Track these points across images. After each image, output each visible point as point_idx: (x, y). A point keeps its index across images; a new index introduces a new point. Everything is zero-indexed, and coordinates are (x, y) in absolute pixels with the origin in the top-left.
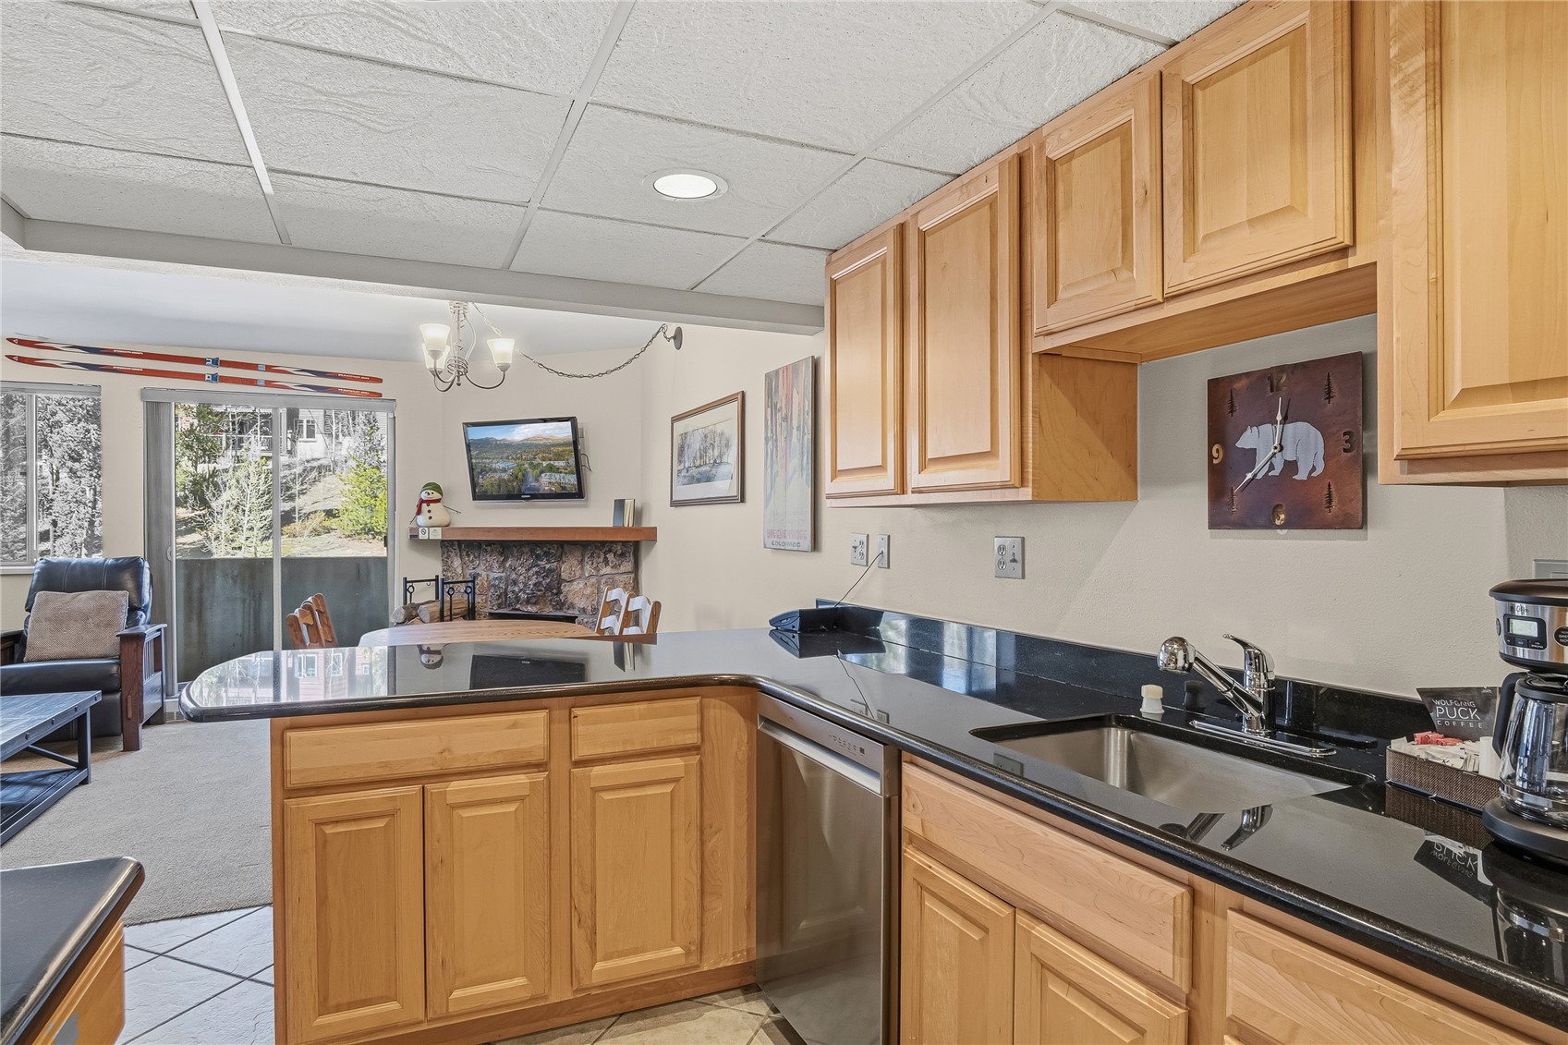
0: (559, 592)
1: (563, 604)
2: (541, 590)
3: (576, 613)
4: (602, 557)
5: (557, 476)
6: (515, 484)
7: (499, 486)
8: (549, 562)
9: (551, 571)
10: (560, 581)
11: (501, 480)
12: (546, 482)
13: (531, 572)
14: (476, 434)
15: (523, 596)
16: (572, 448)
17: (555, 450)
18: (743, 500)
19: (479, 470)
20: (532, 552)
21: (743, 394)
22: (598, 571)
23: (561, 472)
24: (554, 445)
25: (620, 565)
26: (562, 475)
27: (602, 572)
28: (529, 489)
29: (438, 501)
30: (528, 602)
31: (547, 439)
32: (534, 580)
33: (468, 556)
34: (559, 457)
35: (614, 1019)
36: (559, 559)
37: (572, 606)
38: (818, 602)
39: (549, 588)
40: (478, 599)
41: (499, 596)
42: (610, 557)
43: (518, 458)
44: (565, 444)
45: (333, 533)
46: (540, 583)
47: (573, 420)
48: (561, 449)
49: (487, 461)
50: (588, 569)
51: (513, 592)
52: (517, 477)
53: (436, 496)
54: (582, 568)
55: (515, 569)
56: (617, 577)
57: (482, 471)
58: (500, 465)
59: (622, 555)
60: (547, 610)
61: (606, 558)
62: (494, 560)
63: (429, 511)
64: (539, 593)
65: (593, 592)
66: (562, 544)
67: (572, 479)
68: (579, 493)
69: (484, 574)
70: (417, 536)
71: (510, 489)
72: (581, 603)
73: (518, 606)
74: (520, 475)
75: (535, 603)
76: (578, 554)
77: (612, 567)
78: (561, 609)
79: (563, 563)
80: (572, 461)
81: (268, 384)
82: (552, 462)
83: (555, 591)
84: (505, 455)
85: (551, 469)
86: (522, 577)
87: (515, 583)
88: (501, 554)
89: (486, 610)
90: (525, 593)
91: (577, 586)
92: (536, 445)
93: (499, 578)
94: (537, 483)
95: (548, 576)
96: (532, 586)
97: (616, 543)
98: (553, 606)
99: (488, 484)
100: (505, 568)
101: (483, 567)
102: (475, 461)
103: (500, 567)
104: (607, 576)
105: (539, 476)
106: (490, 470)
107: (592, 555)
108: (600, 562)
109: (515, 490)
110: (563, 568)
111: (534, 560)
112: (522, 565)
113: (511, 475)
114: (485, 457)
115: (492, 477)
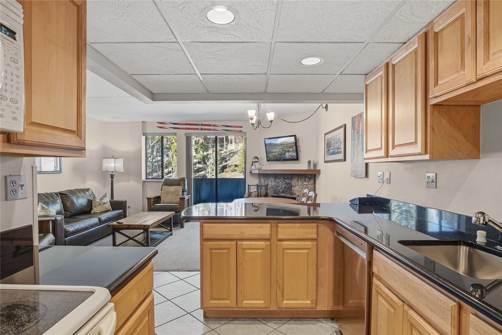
0: (291, 190)
3: (296, 196)
5: (290, 153)
6: (279, 156)
7: (274, 157)
8: (288, 180)
9: (289, 183)
10: (292, 186)
11: (275, 155)
12: (287, 155)
13: (283, 183)
14: (268, 142)
16: (294, 145)
18: (345, 160)
19: (269, 152)
20: (284, 177)
21: (345, 125)
24: (289, 144)
25: (309, 182)
26: (292, 153)
27: (304, 184)
28: (282, 157)
29: (257, 162)
30: (282, 192)
31: (287, 142)
32: (284, 186)
33: (266, 178)
34: (291, 147)
35: (290, 319)
36: (291, 179)
37: (295, 194)
38: (367, 195)
39: (288, 188)
40: (268, 191)
41: (274, 190)
42: (307, 179)
43: (279, 148)
44: (292, 143)
45: (236, 171)
46: (286, 187)
47: (295, 136)
48: (291, 145)
50: (300, 183)
51: (278, 189)
53: (257, 160)
54: (298, 182)
55: (279, 182)
56: (309, 185)
57: (270, 153)
58: (275, 151)
59: (310, 179)
60: (288, 195)
61: (305, 179)
62: (272, 179)
63: (255, 165)
64: (285, 190)
65: (301, 190)
66: (292, 175)
67: (295, 154)
68: (297, 159)
69: (270, 184)
70: (252, 172)
71: (277, 157)
72: (298, 194)
73: (279, 194)
74: (280, 153)
75: (284, 193)
76: (297, 178)
77: (307, 182)
78: (292, 195)
80: (295, 148)
81: (214, 130)
82: (289, 149)
84: (276, 148)
85: (288, 151)
86: (280, 185)
88: (275, 178)
89: (271, 194)
90: (281, 190)
91: (297, 188)
92: (284, 144)
93: (274, 185)
94: (285, 156)
95: (288, 185)
96: (283, 188)
97: (308, 174)
98: (290, 194)
99: (271, 157)
100: (276, 182)
101: (270, 182)
102: (267, 150)
103: (274, 182)
104: (306, 185)
105: (285, 153)
106: (272, 152)
107: (301, 178)
108: (304, 181)
109: (279, 158)
110: (292, 182)
111: (284, 180)
112: (281, 181)
113: (278, 153)
114: (270, 149)
115: (272, 154)
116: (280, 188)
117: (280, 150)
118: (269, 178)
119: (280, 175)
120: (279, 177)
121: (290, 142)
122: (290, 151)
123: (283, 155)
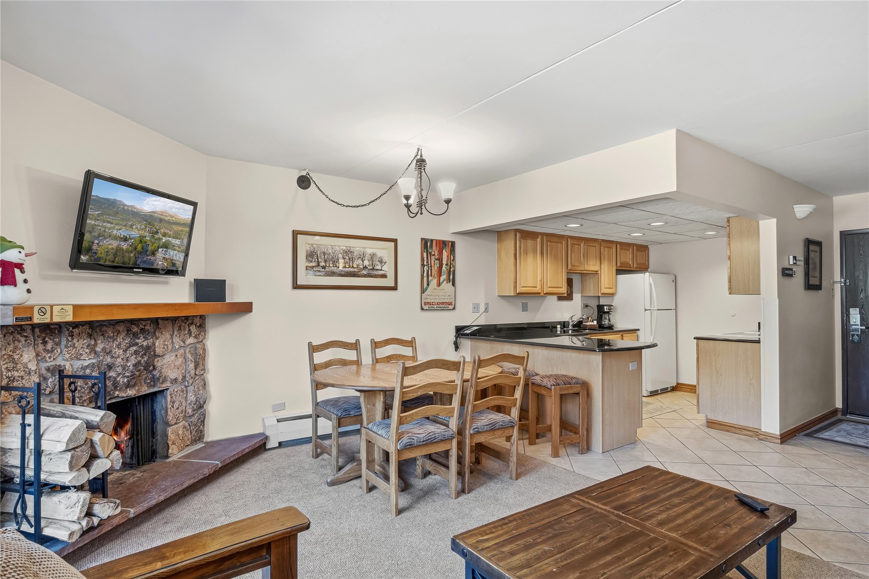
0: (154, 368)
1: (158, 379)
2: (139, 370)
3: (168, 384)
4: (187, 329)
5: (172, 252)
6: (132, 255)
7: (115, 255)
8: (146, 339)
9: (148, 348)
10: (155, 356)
11: (119, 250)
12: (161, 257)
13: (128, 353)
15: (121, 380)
16: (187, 229)
17: (176, 228)
19: (96, 234)
22: (184, 342)
23: (175, 250)
25: (199, 335)
26: (176, 252)
27: (187, 343)
28: (144, 262)
30: (128, 386)
31: (172, 216)
32: (133, 360)
34: (177, 235)
36: (153, 335)
37: (165, 379)
39: (146, 366)
42: (193, 328)
43: (142, 230)
44: (184, 225)
46: (139, 362)
47: (195, 206)
48: (180, 229)
49: (109, 225)
50: (177, 341)
52: (136, 249)
54: (173, 342)
55: (110, 352)
56: (197, 345)
57: (99, 236)
58: (123, 233)
60: (143, 389)
61: (190, 330)
63: (25, 281)
64: (138, 373)
65: (182, 362)
66: (156, 321)
67: (181, 257)
68: (181, 272)
69: (68, 365)
71: (126, 260)
72: (172, 375)
74: (139, 247)
75: (134, 385)
76: (169, 329)
77: (194, 337)
78: (154, 386)
79: (157, 338)
80: (186, 241)
82: (170, 239)
83: (151, 368)
85: (168, 245)
86: (119, 360)
87: (110, 367)
90: (124, 377)
91: (169, 358)
94: (153, 258)
95: (145, 354)
96: (131, 368)
97: (196, 316)
98: (148, 383)
99: (101, 253)
100: (95, 352)
101: (67, 356)
102: (93, 222)
103: (90, 352)
104: (190, 346)
105: (156, 251)
106: (110, 236)
107: (180, 329)
108: (186, 334)
109: (131, 263)
110: (157, 344)
111: (131, 339)
112: (119, 346)
113: (131, 246)
114: (104, 222)
115: (110, 244)
116: (119, 370)
117: (143, 237)
118: (64, 342)
119: (113, 325)
120: (110, 333)
121: (179, 219)
122: (174, 246)
123: (148, 256)
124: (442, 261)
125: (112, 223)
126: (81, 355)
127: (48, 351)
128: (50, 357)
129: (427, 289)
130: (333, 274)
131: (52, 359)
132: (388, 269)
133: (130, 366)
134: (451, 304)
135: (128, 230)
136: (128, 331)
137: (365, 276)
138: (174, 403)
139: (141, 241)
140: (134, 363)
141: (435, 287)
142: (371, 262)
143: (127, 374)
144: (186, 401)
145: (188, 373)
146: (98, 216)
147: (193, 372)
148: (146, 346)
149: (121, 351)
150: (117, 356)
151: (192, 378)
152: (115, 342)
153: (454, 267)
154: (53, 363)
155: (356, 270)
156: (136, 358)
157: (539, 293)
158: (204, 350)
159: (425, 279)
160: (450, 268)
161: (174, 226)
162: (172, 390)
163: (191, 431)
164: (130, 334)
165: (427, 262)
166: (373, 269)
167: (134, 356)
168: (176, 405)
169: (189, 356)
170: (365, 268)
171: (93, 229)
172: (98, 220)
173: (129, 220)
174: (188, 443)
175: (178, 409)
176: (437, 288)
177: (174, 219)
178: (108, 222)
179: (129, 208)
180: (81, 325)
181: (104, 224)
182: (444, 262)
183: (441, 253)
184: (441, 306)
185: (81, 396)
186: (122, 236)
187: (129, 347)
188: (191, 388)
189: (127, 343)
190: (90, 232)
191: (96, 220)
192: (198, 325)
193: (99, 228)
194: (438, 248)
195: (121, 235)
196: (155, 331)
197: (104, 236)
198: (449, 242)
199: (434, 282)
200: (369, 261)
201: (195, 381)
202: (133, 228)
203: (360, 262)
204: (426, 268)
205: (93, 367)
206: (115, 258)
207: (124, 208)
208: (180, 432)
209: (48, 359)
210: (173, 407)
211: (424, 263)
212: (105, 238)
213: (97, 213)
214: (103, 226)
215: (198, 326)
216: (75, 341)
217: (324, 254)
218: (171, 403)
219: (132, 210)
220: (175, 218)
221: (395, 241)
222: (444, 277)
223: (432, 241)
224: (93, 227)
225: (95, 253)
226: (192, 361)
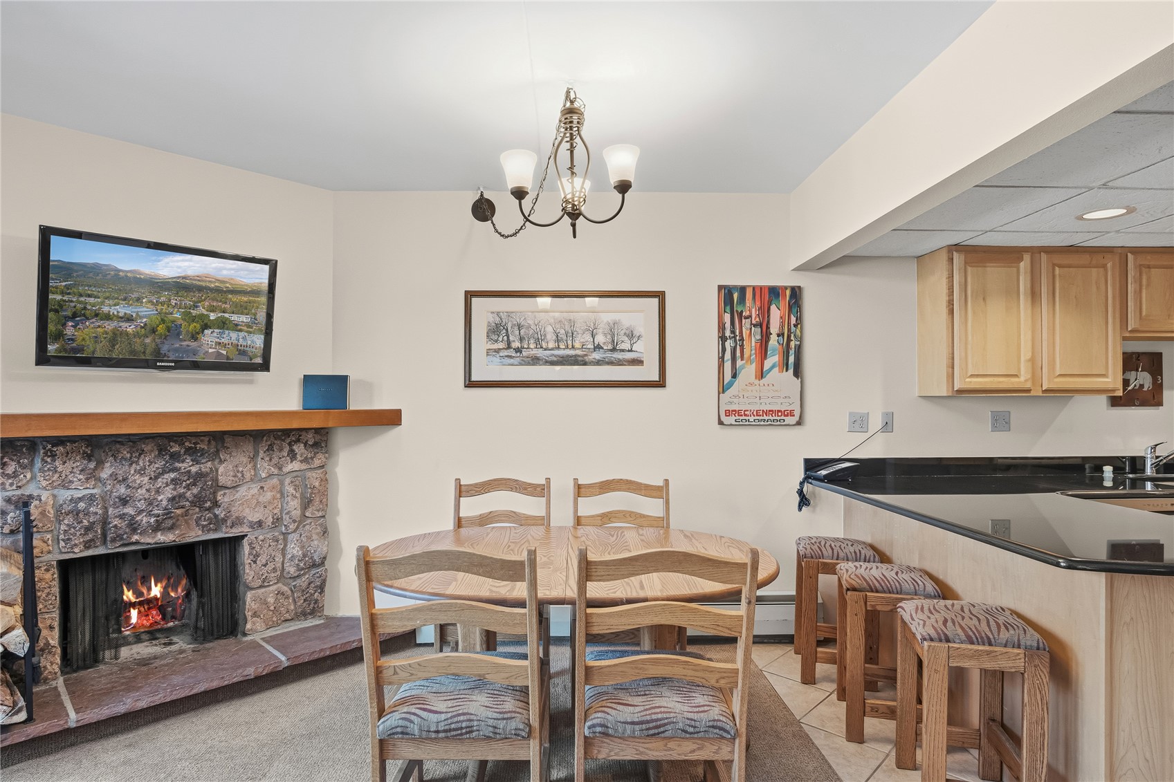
0: (216, 504)
1: (224, 520)
2: (183, 507)
3: (245, 529)
4: (287, 449)
5: (234, 335)
6: (148, 341)
8: (196, 462)
9: (200, 475)
10: (218, 487)
12: (212, 343)
13: (159, 483)
15: (144, 519)
17: (235, 298)
19: (69, 313)
20: (162, 451)
22: (280, 469)
23: (240, 330)
24: (233, 292)
25: (313, 458)
26: (242, 334)
27: (286, 470)
28: (176, 352)
30: (157, 528)
31: (223, 282)
32: (169, 492)
34: (242, 309)
36: (215, 458)
37: (239, 521)
39: (198, 502)
41: (88, 529)
42: (299, 449)
43: (163, 304)
44: (255, 292)
46: (181, 496)
47: (273, 265)
48: (246, 299)
49: (92, 300)
50: (264, 467)
51: (122, 517)
52: (154, 331)
54: (255, 467)
55: (124, 479)
56: (309, 474)
57: (74, 315)
58: (122, 310)
59: (317, 445)
60: (193, 534)
61: (292, 451)
62: (72, 468)
64: (179, 512)
65: (274, 498)
66: (218, 436)
67: (259, 340)
68: (263, 363)
69: (45, 496)
71: (138, 348)
72: (253, 515)
73: (135, 538)
74: (161, 329)
75: (172, 528)
76: (249, 447)
77: (301, 462)
78: (216, 530)
79: (221, 462)
80: (262, 316)
82: (226, 315)
83: (208, 504)
84: (135, 295)
85: (223, 324)
86: (142, 491)
87: (124, 501)
88: (89, 457)
89: (50, 557)
90: (150, 514)
91: (247, 491)
92: (200, 289)
93: (92, 498)
94: (193, 344)
95: (194, 484)
96: (165, 503)
97: (306, 430)
98: (204, 526)
99: (84, 339)
100: (99, 480)
101: (44, 483)
102: (59, 297)
103: (87, 479)
104: (295, 474)
105: (198, 333)
106: (97, 315)
107: (270, 448)
108: (283, 457)
109: (148, 351)
110: (221, 470)
111: (167, 462)
112: (141, 472)
113: (142, 327)
114: (81, 295)
115: (99, 327)
116: (141, 505)
117: (166, 313)
118: (38, 464)
119: (134, 442)
120: (125, 452)
121: (242, 285)
122: (237, 325)
123: (182, 340)
124: (768, 328)
125: (96, 297)
126: (71, 482)
127: (9, 477)
128: (11, 485)
129: (731, 384)
130: (535, 361)
131: (14, 487)
132: (647, 348)
133: (161, 501)
134: (791, 414)
135: (131, 305)
136: (160, 451)
137: (598, 363)
138: (257, 555)
139: (163, 321)
140: (170, 496)
141: (752, 378)
142: (609, 337)
143: (156, 512)
144: (284, 555)
145: (287, 513)
146: (68, 289)
147: (296, 513)
148: (197, 473)
149: (146, 479)
150: (136, 485)
151: (294, 521)
152: (134, 465)
153: (801, 339)
154: (19, 492)
155: (579, 352)
156: (175, 489)
157: (1028, 391)
158: (324, 481)
159: (728, 365)
160: (789, 340)
161: (230, 296)
162: (253, 537)
163: (294, 600)
164: (164, 455)
165: (733, 332)
166: (614, 350)
167: (172, 487)
168: (262, 560)
169: (291, 489)
170: (598, 347)
171: (61, 306)
172: (69, 294)
173: (131, 291)
174: (288, 616)
175: (265, 565)
176: (757, 382)
177: (228, 285)
178: (89, 296)
179: (129, 275)
180: (69, 441)
181: (82, 299)
182: (774, 329)
183: (765, 312)
184: (766, 418)
185: (68, 539)
186: (121, 315)
187: (162, 474)
188: (293, 537)
189: (158, 468)
190: (56, 311)
191: (63, 293)
192: (310, 443)
193: (73, 304)
194: (758, 303)
195: (118, 312)
196: (218, 451)
197: (84, 315)
198: (786, 288)
199: (748, 371)
200: (605, 335)
201: (304, 526)
202: (142, 302)
203: (588, 337)
204: (729, 344)
205: (91, 500)
206: (113, 346)
207: (117, 275)
208: (271, 600)
209: (7, 486)
210: (255, 562)
211: (724, 333)
212: (87, 319)
213: (64, 284)
214: (80, 302)
215: (312, 446)
216: (57, 463)
217: (520, 327)
218: (251, 557)
219: (135, 278)
220: (231, 284)
221: (660, 296)
222: (773, 359)
223: (743, 290)
224: (61, 305)
225: (72, 340)
226: (296, 497)
